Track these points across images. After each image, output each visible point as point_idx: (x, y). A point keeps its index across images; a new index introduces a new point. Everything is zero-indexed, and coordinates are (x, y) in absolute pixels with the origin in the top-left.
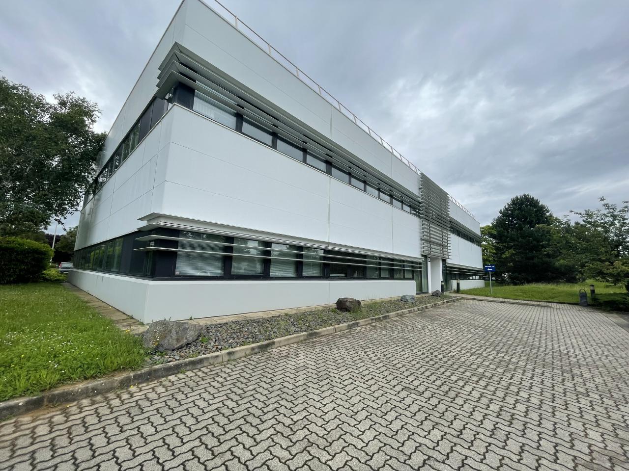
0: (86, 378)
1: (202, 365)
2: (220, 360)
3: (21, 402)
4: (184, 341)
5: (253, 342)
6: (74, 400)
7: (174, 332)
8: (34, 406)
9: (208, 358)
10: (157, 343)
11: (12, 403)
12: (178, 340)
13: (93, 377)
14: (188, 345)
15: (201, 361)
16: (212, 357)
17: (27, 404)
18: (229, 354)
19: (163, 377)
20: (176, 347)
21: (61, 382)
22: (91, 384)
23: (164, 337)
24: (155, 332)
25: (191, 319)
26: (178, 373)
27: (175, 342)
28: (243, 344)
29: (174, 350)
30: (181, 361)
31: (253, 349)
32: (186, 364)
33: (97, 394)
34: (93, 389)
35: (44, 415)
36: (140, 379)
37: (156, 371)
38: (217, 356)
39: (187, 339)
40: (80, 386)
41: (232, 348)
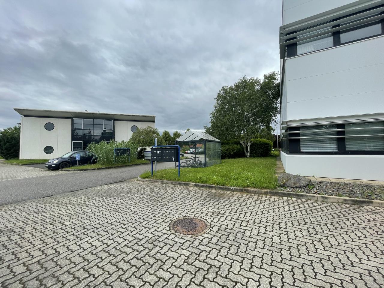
0: (254, 188)
1: (303, 198)
2: (316, 199)
3: (238, 188)
4: (298, 185)
5: (348, 197)
6: (250, 193)
7: (292, 179)
8: (241, 191)
9: (307, 195)
10: (284, 183)
11: (237, 188)
12: (294, 184)
13: (257, 188)
14: (300, 187)
15: (302, 196)
16: (310, 196)
17: (240, 189)
18: (323, 197)
19: (282, 196)
20: (293, 187)
21: (248, 186)
22: (255, 190)
23: (287, 180)
24: (283, 178)
25: (314, 176)
26: (289, 197)
27: (292, 184)
28: (338, 195)
29: (292, 188)
30: (291, 193)
31: (346, 200)
32: (293, 195)
33: (257, 194)
34: (256, 192)
35: (242, 194)
36: (271, 194)
37: (279, 193)
38: (314, 196)
39: (300, 184)
40: (252, 189)
41: (327, 195)
